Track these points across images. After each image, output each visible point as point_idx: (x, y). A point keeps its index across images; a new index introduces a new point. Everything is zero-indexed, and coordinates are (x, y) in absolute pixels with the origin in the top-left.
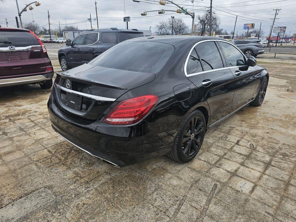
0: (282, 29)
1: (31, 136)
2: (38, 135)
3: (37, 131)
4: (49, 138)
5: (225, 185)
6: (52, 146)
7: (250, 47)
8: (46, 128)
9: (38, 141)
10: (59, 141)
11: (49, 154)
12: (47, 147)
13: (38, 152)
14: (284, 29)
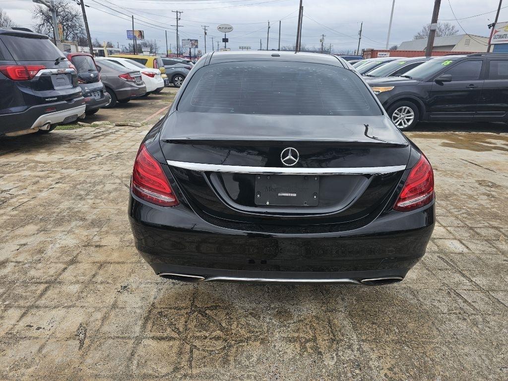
0: (193, 42)
1: (37, 338)
2: (51, 325)
3: (28, 320)
4: (99, 316)
5: (445, 254)
6: (144, 326)
7: (179, 70)
8: (42, 302)
9: (82, 336)
10: (138, 311)
11: (171, 343)
12: (137, 334)
13: (136, 355)
14: (196, 44)
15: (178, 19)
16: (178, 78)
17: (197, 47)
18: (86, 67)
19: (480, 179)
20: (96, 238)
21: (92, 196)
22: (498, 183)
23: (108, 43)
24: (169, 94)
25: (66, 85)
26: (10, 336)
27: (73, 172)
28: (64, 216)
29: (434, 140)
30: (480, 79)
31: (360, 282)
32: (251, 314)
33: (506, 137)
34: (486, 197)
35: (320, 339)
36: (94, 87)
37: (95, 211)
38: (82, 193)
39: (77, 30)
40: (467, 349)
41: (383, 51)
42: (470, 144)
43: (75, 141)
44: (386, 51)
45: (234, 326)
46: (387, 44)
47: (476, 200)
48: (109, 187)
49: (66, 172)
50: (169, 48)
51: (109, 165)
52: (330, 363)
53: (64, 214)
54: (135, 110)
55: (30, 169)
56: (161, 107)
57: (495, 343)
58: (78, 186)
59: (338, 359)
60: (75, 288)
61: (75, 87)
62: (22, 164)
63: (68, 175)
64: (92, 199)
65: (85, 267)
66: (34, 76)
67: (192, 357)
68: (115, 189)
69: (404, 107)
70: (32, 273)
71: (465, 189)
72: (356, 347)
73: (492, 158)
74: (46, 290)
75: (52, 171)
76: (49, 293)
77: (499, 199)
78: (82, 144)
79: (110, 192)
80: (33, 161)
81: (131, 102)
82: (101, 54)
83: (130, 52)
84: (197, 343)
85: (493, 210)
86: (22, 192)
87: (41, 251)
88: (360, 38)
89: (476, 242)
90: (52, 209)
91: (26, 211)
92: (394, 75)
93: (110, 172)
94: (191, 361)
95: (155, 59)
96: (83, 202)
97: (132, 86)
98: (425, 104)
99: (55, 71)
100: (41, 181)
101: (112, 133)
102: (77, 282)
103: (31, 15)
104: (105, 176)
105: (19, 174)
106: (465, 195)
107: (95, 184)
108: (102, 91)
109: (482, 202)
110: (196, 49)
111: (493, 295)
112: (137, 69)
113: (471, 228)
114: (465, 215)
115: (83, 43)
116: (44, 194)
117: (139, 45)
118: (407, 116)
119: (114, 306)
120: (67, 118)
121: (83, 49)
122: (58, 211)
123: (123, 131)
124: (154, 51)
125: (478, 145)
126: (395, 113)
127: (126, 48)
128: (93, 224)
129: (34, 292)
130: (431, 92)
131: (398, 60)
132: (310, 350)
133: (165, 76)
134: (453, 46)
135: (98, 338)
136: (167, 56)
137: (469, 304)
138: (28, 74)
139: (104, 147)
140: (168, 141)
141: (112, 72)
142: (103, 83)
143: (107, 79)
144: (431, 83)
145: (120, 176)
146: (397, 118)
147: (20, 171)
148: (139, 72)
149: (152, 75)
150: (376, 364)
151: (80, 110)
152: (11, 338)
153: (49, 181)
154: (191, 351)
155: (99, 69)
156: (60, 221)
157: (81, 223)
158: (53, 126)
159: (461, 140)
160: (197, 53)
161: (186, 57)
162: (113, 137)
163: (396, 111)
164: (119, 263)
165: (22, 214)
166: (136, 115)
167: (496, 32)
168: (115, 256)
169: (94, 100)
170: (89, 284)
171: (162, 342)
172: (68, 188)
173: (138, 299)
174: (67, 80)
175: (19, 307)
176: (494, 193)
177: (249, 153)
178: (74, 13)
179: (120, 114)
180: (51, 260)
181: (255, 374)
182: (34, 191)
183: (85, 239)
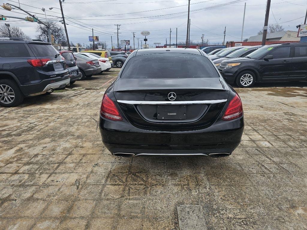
0: (127, 42)
1: (57, 185)
2: (63, 180)
3: (51, 178)
4: (85, 176)
5: (260, 148)
6: (106, 180)
7: (119, 58)
8: (57, 171)
9: (78, 184)
10: (104, 174)
11: (120, 186)
12: (103, 183)
13: (103, 191)
14: (129, 43)
15: (118, 29)
16: (119, 62)
17: (129, 44)
18: (69, 58)
19: (286, 112)
20: (81, 144)
21: (76, 124)
22: (295, 113)
23: (78, 44)
24: (114, 71)
25: (60, 68)
26: (44, 185)
27: (65, 113)
28: (63, 134)
29: (263, 92)
30: (290, 57)
31: (208, 155)
32: (158, 175)
33: (306, 89)
34: (287, 120)
35: (191, 184)
36: (73, 69)
37: (79, 131)
38: (71, 123)
39: (61, 37)
40: (263, 188)
41: (238, 43)
42: (284, 93)
43: (64, 98)
44: (240, 42)
45: (150, 179)
46: (242, 38)
47: (281, 122)
48: (85, 120)
49: (61, 113)
50: (113, 46)
51: (84, 109)
52: (195, 193)
53: (63, 133)
54: (95, 81)
55: (43, 112)
56: (110, 79)
57: (277, 186)
58: (69, 120)
59: (199, 192)
60: (72, 165)
61: (65, 69)
62: (38, 110)
63: (63, 115)
64: (76, 126)
65: (76, 156)
66: (45, 64)
67: (130, 192)
68: (88, 121)
69: (247, 74)
70: (51, 159)
71: (276, 117)
72: (208, 187)
73: (295, 101)
74: (59, 166)
75: (54, 113)
76: (60, 168)
77: (294, 121)
78: (68, 99)
79: (85, 122)
80: (44, 108)
81: (93, 76)
82: (75, 50)
83: (91, 49)
84: (132, 186)
85: (289, 127)
86: (41, 123)
87: (54, 150)
88: (225, 36)
89: (277, 142)
90: (57, 131)
91: (44, 132)
92: (241, 56)
93: (85, 113)
94: (129, 194)
95: (106, 52)
96: (72, 128)
97: (93, 68)
98: (259, 72)
99: (55, 61)
100: (49, 118)
101: (84, 93)
102: (73, 162)
103: (35, 30)
104: (82, 115)
105: (37, 115)
106: (276, 120)
107: (77, 119)
108: (77, 71)
109: (285, 123)
110: (129, 46)
111: (281, 165)
112: (96, 58)
113: (276, 136)
114: (274, 130)
115: (64, 44)
116: (52, 124)
117: (96, 44)
118: (249, 79)
119: (92, 172)
120: (61, 86)
121: (64, 48)
122: (60, 132)
123: (90, 92)
124: (104, 47)
125: (288, 94)
126: (242, 78)
127: (88, 46)
128: (78, 137)
129: (53, 167)
130: (262, 65)
131: (244, 48)
132: (185, 189)
133: (111, 61)
134: (281, 38)
135: (85, 185)
136: (112, 50)
137: (268, 170)
138: (42, 63)
139: (80, 100)
140: (118, 92)
141: (82, 60)
142: (78, 67)
143: (80, 64)
144: (261, 60)
145: (90, 114)
146: (243, 80)
147: (38, 114)
148: (97, 60)
149: (105, 62)
150: (217, 194)
151: (67, 81)
152: (45, 185)
153: (53, 118)
154: (129, 189)
155: (76, 59)
156: (61, 136)
157: (72, 137)
158: (53, 90)
159: (279, 91)
160: (129, 47)
161: (123, 50)
162: (85, 95)
163: (242, 77)
164: (92, 154)
165: (42, 134)
166: (96, 83)
167: (301, 30)
168: (90, 151)
169: (73, 76)
170: (78, 164)
171: (115, 186)
172: (64, 121)
173: (103, 169)
174: (61, 66)
175: (47, 173)
176: (292, 118)
177: (156, 95)
178: (59, 28)
179: (87, 83)
180: (59, 154)
181: (159, 198)
182: (47, 123)
183: (75, 144)
